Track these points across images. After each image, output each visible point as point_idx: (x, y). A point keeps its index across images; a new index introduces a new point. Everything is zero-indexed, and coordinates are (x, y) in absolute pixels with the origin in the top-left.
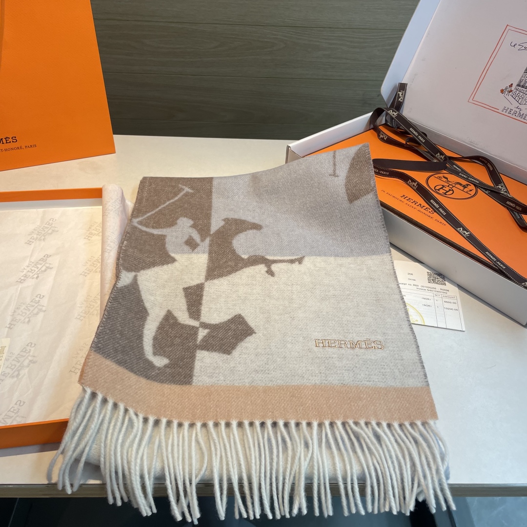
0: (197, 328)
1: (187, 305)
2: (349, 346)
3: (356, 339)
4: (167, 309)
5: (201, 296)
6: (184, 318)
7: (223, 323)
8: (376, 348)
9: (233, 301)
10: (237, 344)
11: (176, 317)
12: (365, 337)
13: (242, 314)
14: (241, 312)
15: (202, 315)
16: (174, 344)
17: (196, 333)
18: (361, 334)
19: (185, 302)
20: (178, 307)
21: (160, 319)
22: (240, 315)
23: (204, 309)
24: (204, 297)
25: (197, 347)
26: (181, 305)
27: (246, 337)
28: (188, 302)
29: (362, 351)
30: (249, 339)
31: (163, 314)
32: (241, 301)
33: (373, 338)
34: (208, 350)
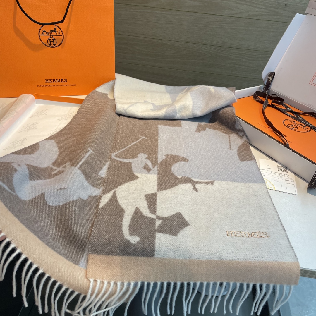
0: (155, 220)
1: (148, 205)
2: (247, 236)
3: (251, 231)
4: (135, 207)
5: (156, 200)
6: (146, 212)
7: (170, 216)
8: (264, 236)
9: (175, 204)
10: (180, 230)
11: (141, 212)
12: (257, 230)
13: (181, 213)
14: (180, 211)
15: (157, 211)
16: (142, 228)
17: (154, 223)
18: (254, 228)
19: (146, 203)
20: (142, 206)
21: (132, 214)
22: (179, 213)
23: (158, 208)
24: (158, 201)
25: (156, 231)
26: (144, 204)
27: (185, 227)
28: (148, 203)
29: (256, 239)
30: (186, 228)
32: (179, 204)
33: (261, 231)
34: (163, 233)
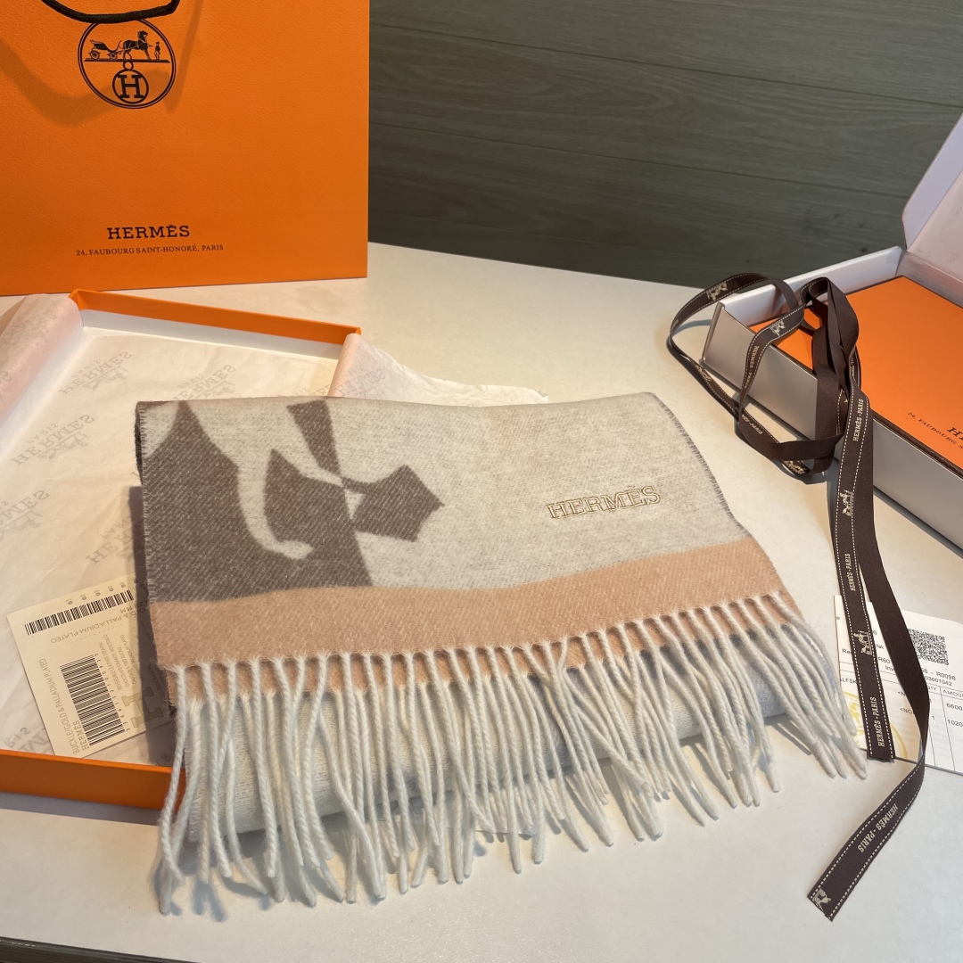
1: (306, 440)
4: (268, 449)
5: (328, 423)
6: (307, 465)
7: (382, 481)
10: (419, 523)
11: (292, 466)
13: (410, 466)
14: (407, 463)
15: (340, 462)
16: (310, 517)
17: (342, 500)
19: (300, 434)
20: (291, 444)
21: (262, 472)
22: (407, 467)
23: (342, 449)
24: (335, 426)
25: (353, 525)
26: (295, 439)
27: (431, 512)
28: (306, 434)
30: (436, 514)
31: (265, 459)
